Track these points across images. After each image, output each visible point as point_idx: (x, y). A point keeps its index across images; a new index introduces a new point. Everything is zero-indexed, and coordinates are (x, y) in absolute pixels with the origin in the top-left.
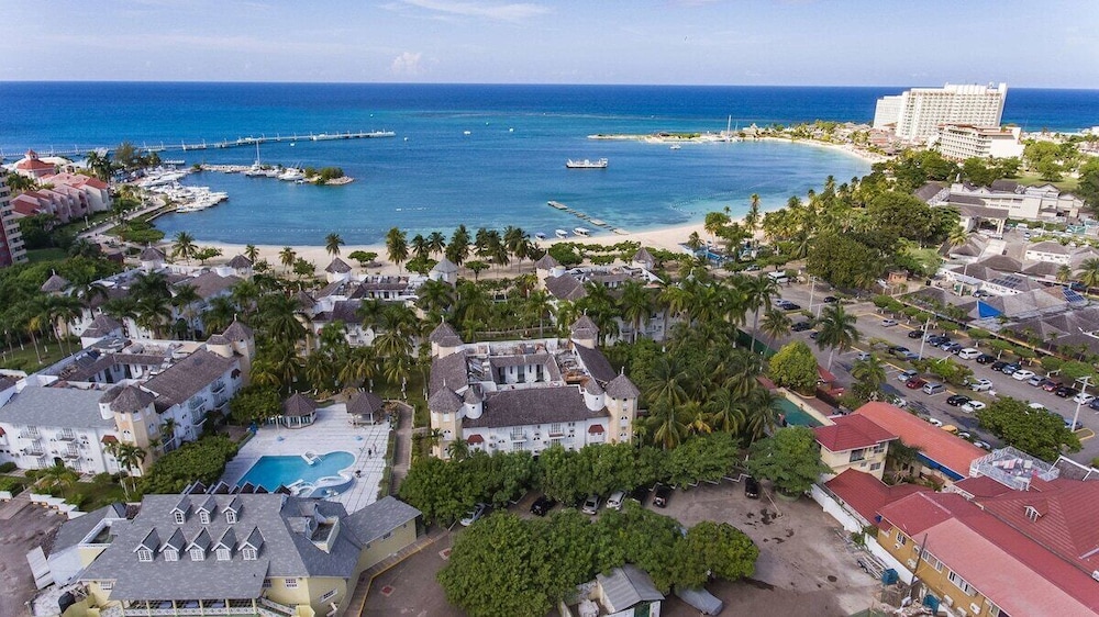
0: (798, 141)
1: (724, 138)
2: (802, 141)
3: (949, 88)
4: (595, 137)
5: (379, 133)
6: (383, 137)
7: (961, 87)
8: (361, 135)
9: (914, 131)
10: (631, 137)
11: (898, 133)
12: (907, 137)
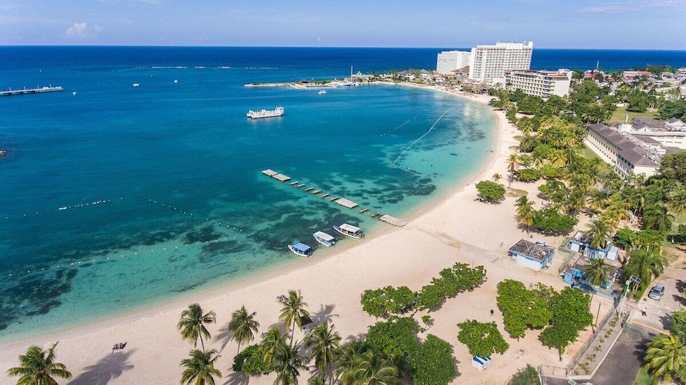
0: (399, 84)
1: (349, 83)
2: (402, 84)
3: (499, 45)
4: (251, 85)
5: (45, 88)
6: (51, 92)
7: (509, 44)
8: (25, 91)
9: (483, 75)
10: (279, 85)
11: (471, 76)
12: (478, 80)
